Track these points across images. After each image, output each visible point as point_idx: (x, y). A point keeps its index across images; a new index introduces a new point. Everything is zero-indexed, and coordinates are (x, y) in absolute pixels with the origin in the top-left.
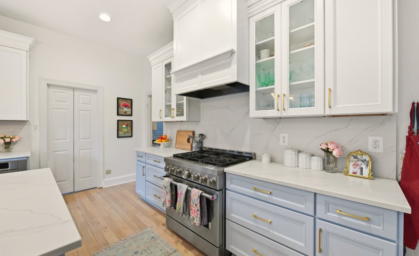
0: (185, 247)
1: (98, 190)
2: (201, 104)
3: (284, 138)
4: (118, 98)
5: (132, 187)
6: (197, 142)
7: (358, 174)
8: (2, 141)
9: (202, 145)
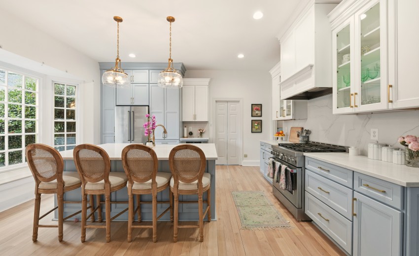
0: (281, 206)
1: (239, 166)
2: (308, 105)
3: (374, 132)
4: (252, 105)
5: (258, 168)
6: (303, 137)
8: (199, 132)
9: (308, 139)
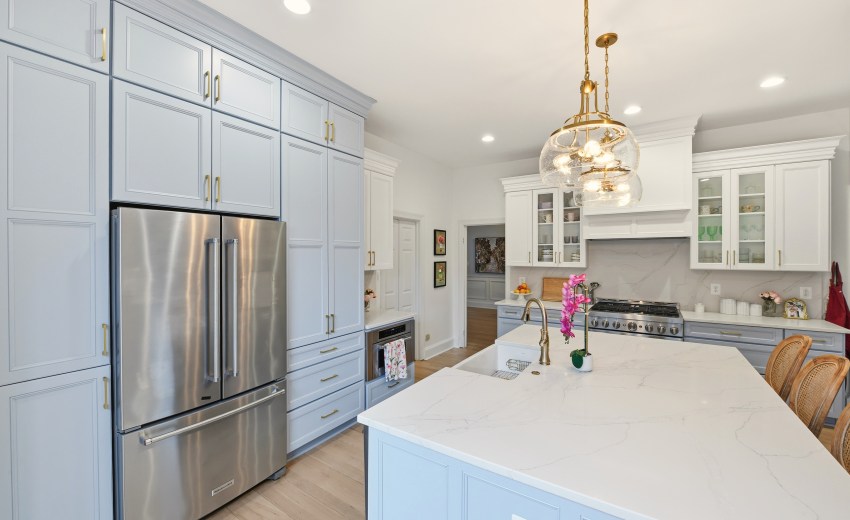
3: (716, 288)
4: (435, 231)
7: (796, 316)
